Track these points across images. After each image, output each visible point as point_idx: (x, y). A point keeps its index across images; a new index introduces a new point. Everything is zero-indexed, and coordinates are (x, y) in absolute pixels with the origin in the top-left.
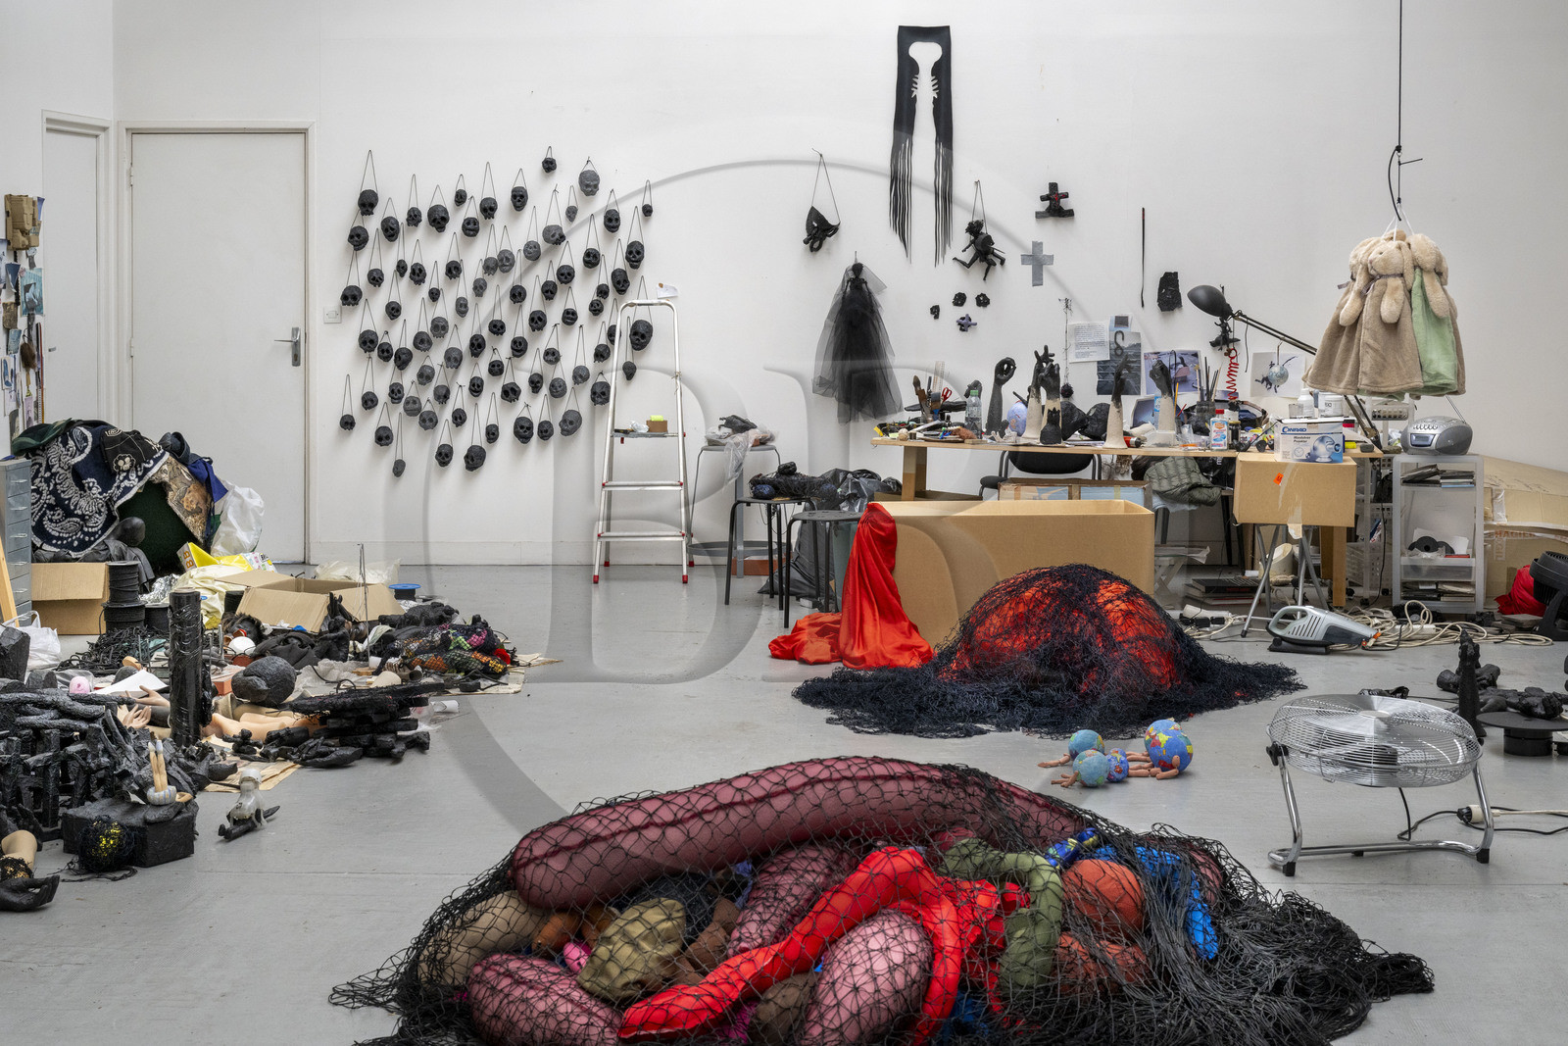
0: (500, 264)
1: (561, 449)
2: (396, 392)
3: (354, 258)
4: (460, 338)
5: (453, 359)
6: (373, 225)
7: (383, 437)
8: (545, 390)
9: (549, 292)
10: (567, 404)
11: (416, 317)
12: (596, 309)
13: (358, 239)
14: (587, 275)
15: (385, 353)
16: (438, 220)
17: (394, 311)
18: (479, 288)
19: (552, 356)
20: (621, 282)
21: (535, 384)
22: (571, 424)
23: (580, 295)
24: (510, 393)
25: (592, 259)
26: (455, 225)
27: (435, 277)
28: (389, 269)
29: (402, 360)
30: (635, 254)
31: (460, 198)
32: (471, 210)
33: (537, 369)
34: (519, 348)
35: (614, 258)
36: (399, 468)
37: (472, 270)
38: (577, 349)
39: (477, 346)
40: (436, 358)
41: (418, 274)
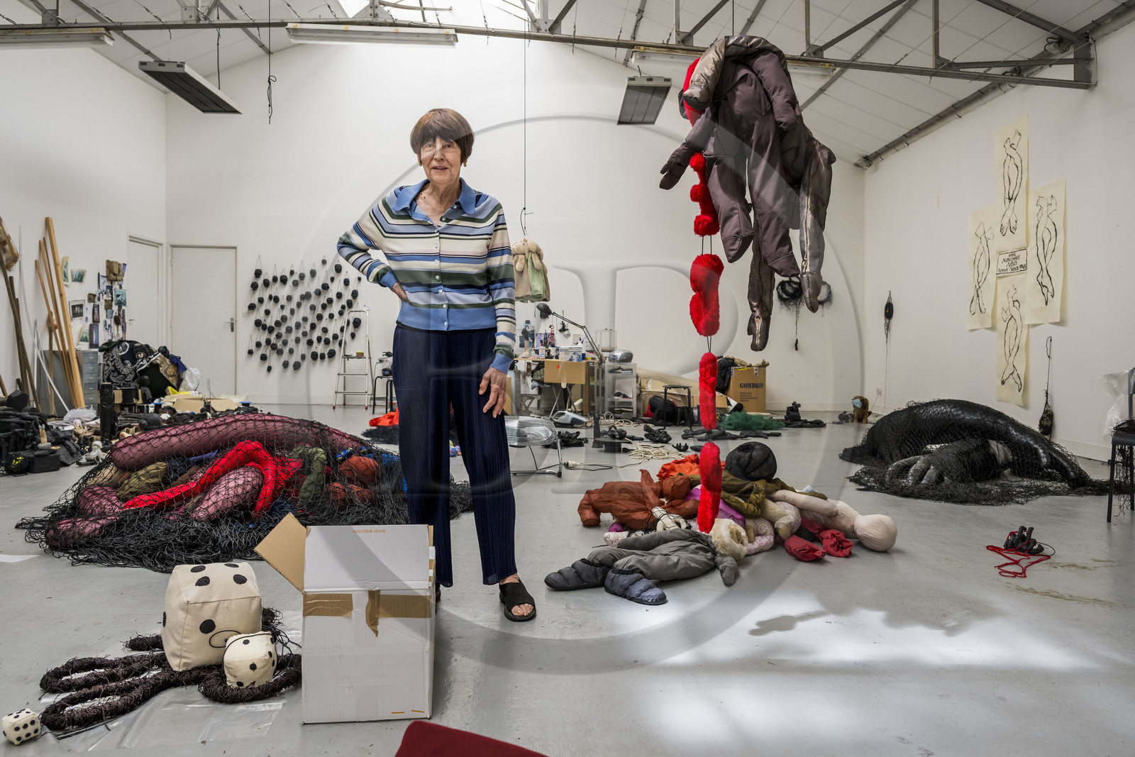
0: (306, 297)
1: (330, 362)
2: (268, 342)
3: (254, 293)
4: (292, 323)
5: (289, 330)
6: (260, 282)
7: (264, 358)
8: (323, 342)
9: (324, 307)
10: (331, 347)
11: (276, 315)
12: (341, 313)
13: (254, 286)
14: (338, 301)
15: (264, 327)
16: (284, 280)
17: (267, 312)
18: (299, 305)
19: (325, 330)
20: (350, 304)
21: (319, 339)
22: (332, 354)
23: (335, 309)
24: (310, 343)
25: (339, 296)
26: (290, 282)
27: (283, 301)
28: (266, 298)
29: (271, 330)
30: (355, 294)
31: (292, 273)
32: (296, 277)
33: (320, 335)
34: (313, 327)
35: (347, 296)
36: (269, 369)
37: (296, 299)
38: (334, 328)
39: (298, 325)
40: (283, 330)
41: (276, 300)
